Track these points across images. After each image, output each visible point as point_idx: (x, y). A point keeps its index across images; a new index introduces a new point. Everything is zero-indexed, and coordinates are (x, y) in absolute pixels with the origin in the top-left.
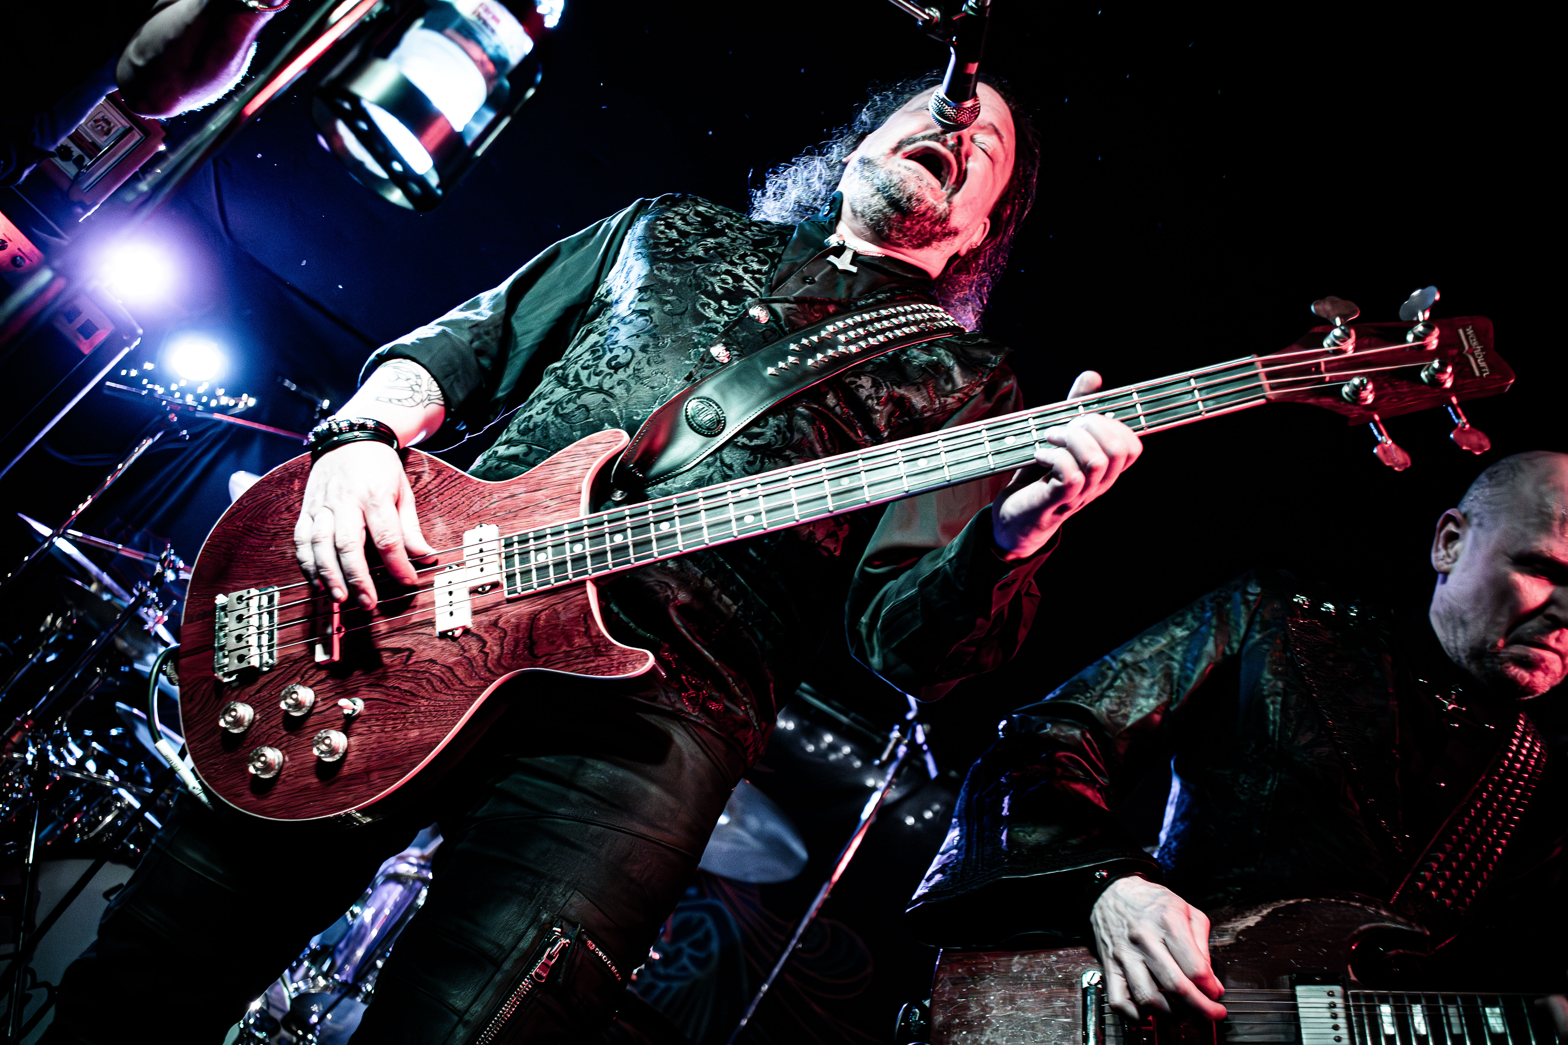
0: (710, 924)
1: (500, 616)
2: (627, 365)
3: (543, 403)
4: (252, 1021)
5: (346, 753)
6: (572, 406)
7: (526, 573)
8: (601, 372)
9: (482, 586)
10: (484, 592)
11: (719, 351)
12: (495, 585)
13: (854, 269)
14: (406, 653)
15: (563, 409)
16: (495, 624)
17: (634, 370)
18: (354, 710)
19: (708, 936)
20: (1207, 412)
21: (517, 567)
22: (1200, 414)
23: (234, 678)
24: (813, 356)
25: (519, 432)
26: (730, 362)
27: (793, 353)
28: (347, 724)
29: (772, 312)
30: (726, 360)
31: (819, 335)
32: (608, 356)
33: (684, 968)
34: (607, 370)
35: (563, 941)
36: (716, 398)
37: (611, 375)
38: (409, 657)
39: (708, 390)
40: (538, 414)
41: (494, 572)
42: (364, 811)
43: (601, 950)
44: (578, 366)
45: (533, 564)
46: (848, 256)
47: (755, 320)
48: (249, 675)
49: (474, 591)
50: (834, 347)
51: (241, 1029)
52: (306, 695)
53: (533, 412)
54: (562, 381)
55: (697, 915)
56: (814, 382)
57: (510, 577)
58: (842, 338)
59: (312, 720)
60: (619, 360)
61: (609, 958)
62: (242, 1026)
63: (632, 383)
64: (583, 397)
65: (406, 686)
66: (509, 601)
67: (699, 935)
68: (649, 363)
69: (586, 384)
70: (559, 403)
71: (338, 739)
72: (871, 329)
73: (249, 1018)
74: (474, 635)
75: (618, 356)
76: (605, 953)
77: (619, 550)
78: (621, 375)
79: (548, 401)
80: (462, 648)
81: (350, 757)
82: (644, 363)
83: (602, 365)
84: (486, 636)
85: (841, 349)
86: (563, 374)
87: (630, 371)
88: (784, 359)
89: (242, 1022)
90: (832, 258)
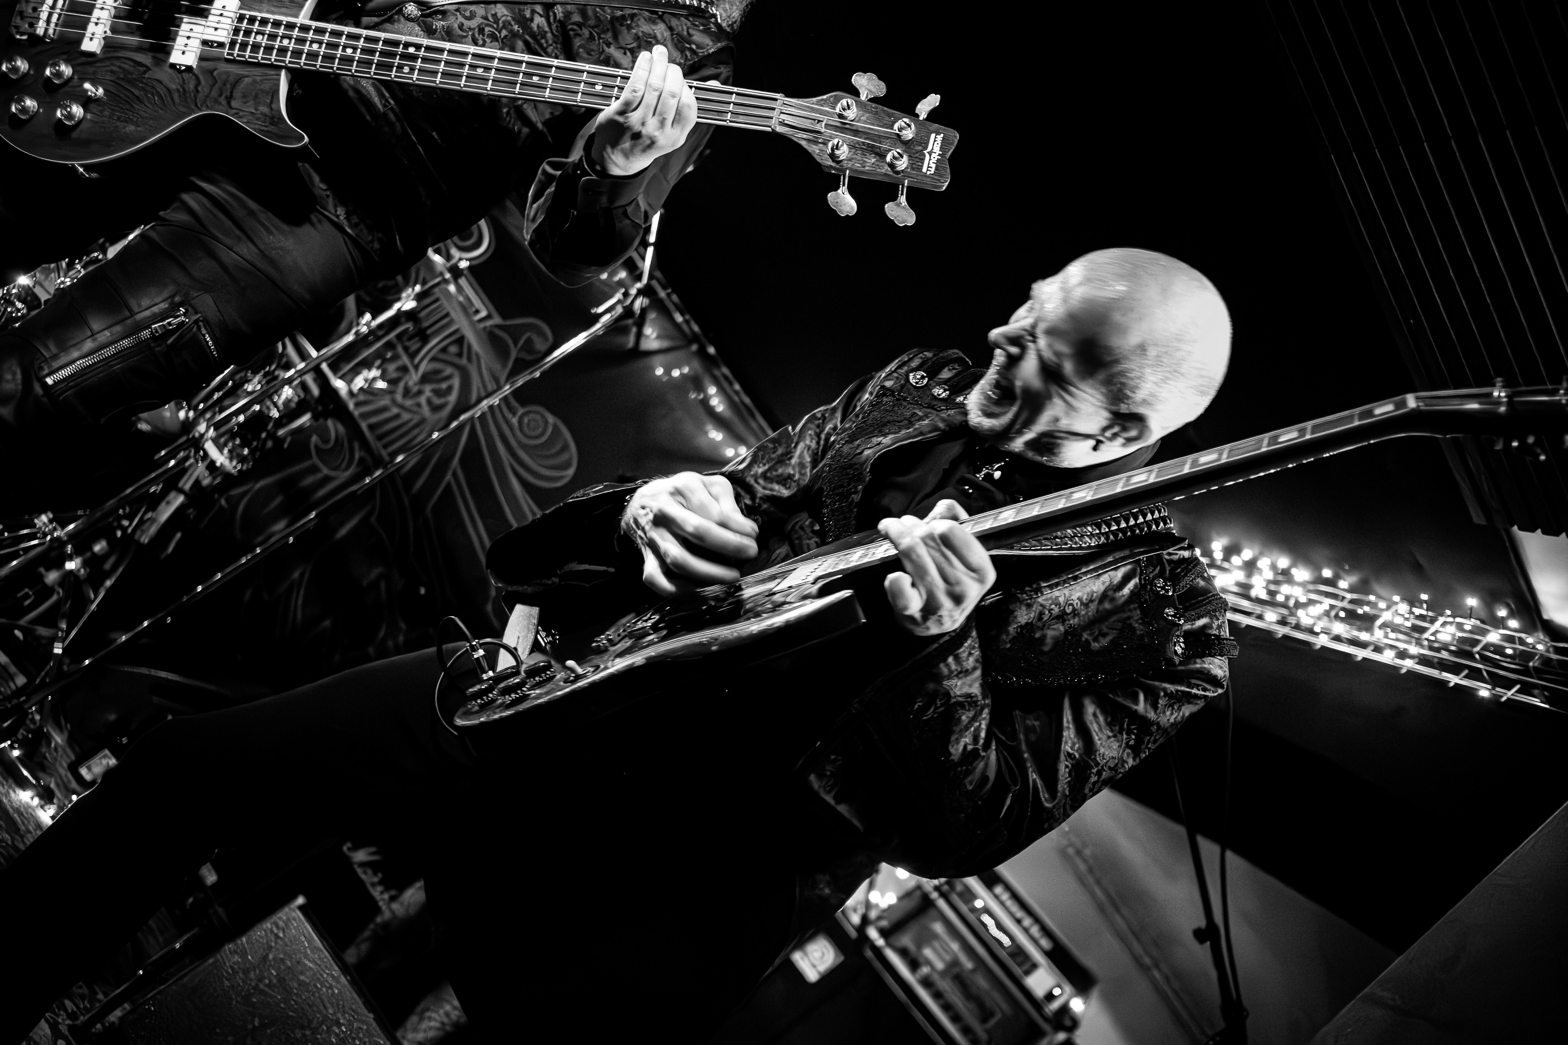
0: (456, 382)
1: (216, 69)
4: (14, 291)
5: (80, 122)
7: (244, 46)
9: (212, 42)
10: (211, 46)
12: (221, 45)
14: (145, 68)
16: (211, 72)
18: (95, 94)
19: (450, 389)
20: (731, 122)
21: (240, 38)
22: (725, 121)
23: (25, 37)
28: (87, 102)
33: (419, 405)
35: (183, 318)
38: (145, 72)
41: (223, 36)
42: (86, 167)
43: (210, 336)
45: (251, 40)
48: (35, 39)
49: (205, 43)
51: (3, 294)
52: (66, 70)
55: (449, 370)
57: (233, 43)
59: (66, 89)
61: (214, 344)
62: (5, 292)
65: (137, 92)
66: (227, 60)
67: (444, 386)
71: (77, 110)
73: (14, 288)
74: (194, 74)
76: (212, 339)
77: (312, 55)
80: (183, 80)
81: (83, 126)
84: (201, 78)
89: (6, 288)
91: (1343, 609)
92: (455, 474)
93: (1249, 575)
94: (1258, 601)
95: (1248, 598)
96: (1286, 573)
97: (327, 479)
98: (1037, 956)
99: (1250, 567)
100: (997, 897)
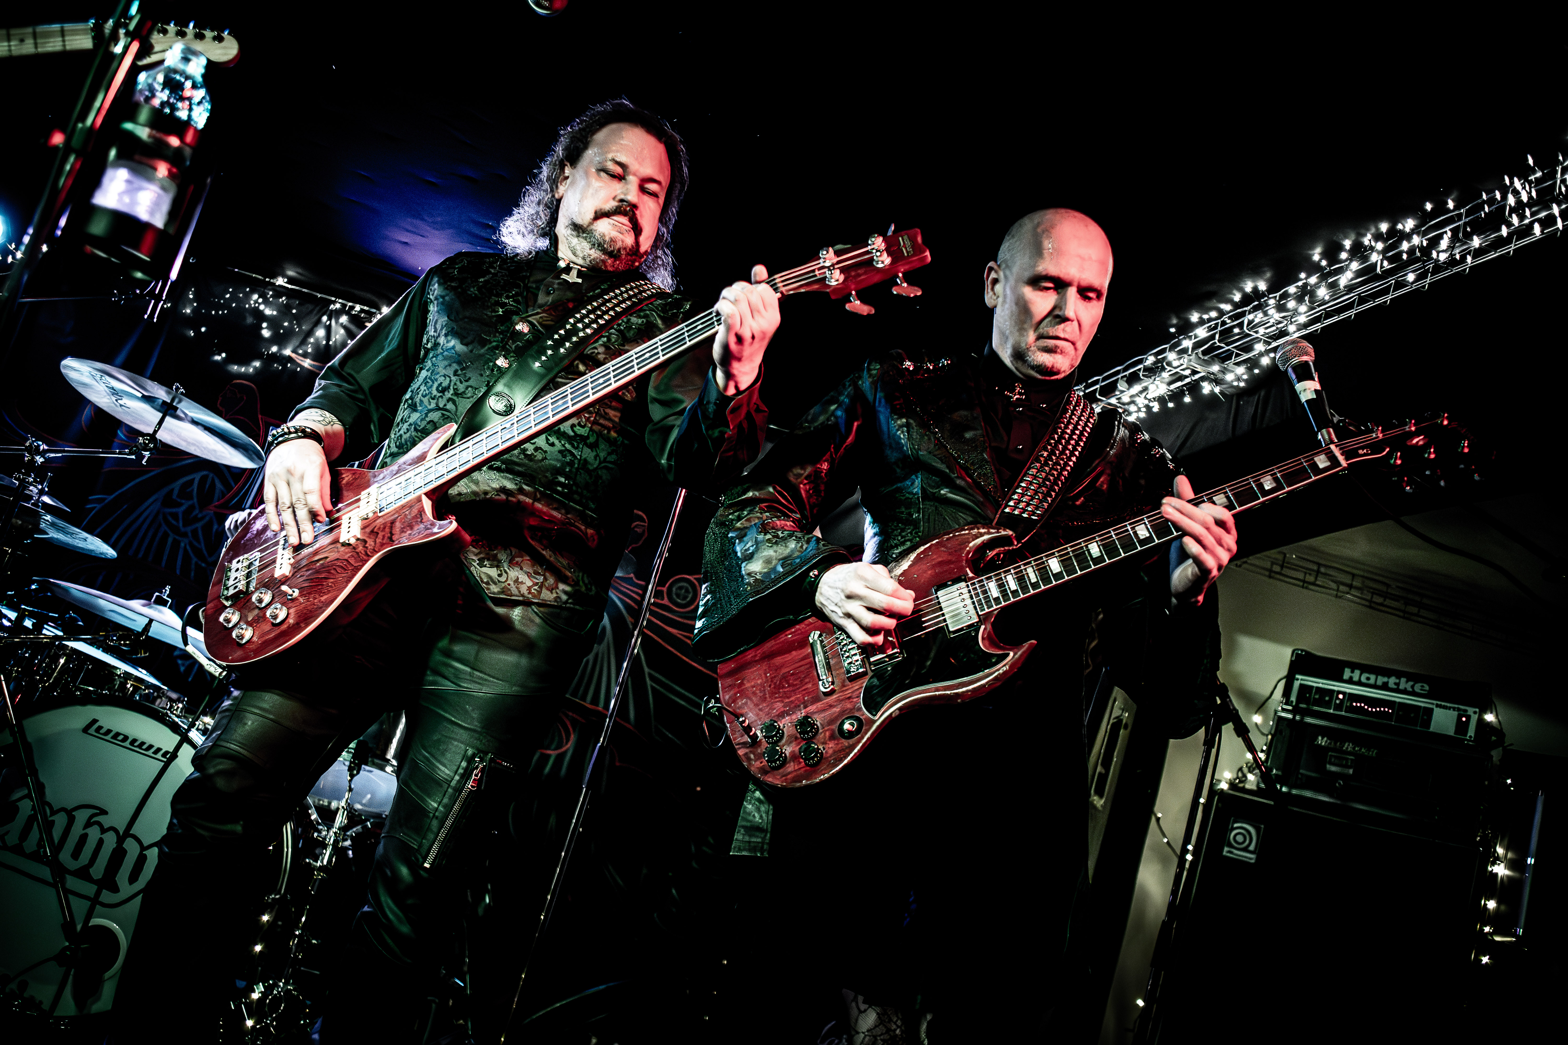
1: (375, 527)
2: (449, 387)
3: (406, 426)
5: (287, 617)
6: (424, 423)
8: (435, 396)
9: (367, 515)
10: (368, 518)
11: (501, 362)
13: (580, 281)
15: (420, 426)
16: (372, 531)
17: (454, 389)
18: (293, 596)
24: (563, 345)
25: (396, 447)
26: (510, 366)
27: (550, 347)
29: (531, 323)
30: (507, 366)
31: (565, 328)
32: (436, 385)
34: (439, 394)
36: (506, 391)
37: (441, 397)
38: (325, 561)
39: (500, 387)
40: (405, 433)
44: (420, 395)
46: (574, 273)
47: (520, 333)
49: (363, 519)
50: (576, 335)
53: (402, 432)
54: (413, 407)
56: (566, 362)
58: (580, 325)
60: (443, 385)
63: (455, 398)
64: (429, 415)
65: (322, 576)
66: (380, 517)
68: (461, 382)
69: (430, 407)
70: (415, 424)
72: (599, 313)
74: (361, 540)
75: (441, 383)
78: (448, 395)
79: (408, 423)
80: (354, 548)
81: (290, 619)
82: (458, 383)
83: (435, 392)
84: (367, 539)
85: (581, 334)
86: (412, 402)
87: (452, 391)
88: (545, 354)
90: (564, 276)
91: (1465, 224)
92: (652, 678)
93: (1364, 258)
94: (1387, 273)
95: (1377, 278)
96: (1392, 232)
97: (560, 758)
98: (1422, 702)
99: (1359, 251)
100: (1350, 681)
